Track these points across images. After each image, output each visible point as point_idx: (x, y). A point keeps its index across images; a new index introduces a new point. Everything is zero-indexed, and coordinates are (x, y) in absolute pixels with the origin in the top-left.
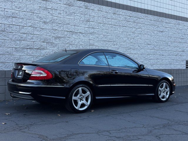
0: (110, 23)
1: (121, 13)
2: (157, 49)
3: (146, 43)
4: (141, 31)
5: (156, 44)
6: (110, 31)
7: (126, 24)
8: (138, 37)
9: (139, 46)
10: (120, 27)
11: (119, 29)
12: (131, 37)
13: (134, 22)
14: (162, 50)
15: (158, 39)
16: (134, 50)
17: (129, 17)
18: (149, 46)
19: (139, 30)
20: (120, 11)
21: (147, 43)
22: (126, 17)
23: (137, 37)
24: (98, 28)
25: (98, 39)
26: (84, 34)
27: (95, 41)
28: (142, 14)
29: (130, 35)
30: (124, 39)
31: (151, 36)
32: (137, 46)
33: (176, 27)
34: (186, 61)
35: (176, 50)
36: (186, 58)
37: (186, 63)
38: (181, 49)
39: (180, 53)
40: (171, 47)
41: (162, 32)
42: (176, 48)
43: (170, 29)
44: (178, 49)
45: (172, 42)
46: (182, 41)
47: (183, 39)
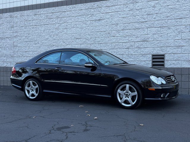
0: (31, 24)
1: (42, 13)
2: (91, 43)
3: (73, 38)
4: (67, 26)
5: (88, 37)
6: (31, 32)
7: (48, 21)
8: (63, 33)
9: (64, 42)
11: (40, 28)
12: (54, 34)
13: (58, 17)
14: (100, 43)
15: (93, 31)
17: (51, 14)
18: (77, 40)
19: (63, 25)
20: (41, 10)
21: (75, 37)
22: (48, 14)
23: (61, 32)
24: (20, 31)
25: (20, 41)
26: (10, 38)
27: (18, 43)
28: (68, 6)
30: (46, 37)
31: (82, 28)
32: (62, 42)
33: (128, 8)
34: (153, 56)
35: (128, 41)
36: (152, 51)
37: (153, 58)
38: (139, 38)
39: (138, 44)
40: (118, 37)
41: (99, 20)
42: (127, 38)
43: (116, 13)
44: (132, 38)
45: (118, 31)
46: (143, 25)
47: (144, 23)
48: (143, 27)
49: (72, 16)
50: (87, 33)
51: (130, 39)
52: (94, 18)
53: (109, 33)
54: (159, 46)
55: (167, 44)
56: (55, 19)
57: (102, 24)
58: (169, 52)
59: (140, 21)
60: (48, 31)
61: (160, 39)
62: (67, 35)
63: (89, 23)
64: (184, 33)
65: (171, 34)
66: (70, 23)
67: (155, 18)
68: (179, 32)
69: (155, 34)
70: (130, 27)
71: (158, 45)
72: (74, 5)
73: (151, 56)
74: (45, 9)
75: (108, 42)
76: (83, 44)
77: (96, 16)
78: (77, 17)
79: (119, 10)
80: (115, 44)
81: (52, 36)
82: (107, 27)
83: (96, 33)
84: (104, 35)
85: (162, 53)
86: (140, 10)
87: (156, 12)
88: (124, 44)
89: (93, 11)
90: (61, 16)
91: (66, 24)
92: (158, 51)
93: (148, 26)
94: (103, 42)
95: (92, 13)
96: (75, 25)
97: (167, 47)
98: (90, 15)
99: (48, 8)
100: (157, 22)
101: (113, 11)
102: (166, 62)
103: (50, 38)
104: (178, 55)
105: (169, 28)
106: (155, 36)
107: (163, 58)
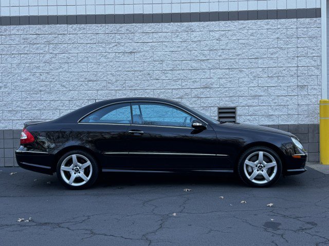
1: (13, 32)
2: (116, 89)
3: (82, 80)
4: (69, 58)
5: (112, 78)
7: (27, 49)
8: (61, 70)
9: (64, 86)
10: (13, 56)
12: (40, 71)
13: (49, 43)
14: (134, 88)
15: (120, 69)
16: (50, 93)
17: (35, 36)
18: (90, 84)
19: (61, 56)
20: (12, 28)
21: (86, 79)
22: (27, 36)
23: (57, 69)
28: (71, 26)
29: (38, 67)
30: (24, 76)
31: (99, 64)
32: (58, 86)
33: (179, 38)
34: (219, 109)
35: (180, 87)
36: (218, 102)
37: (220, 113)
38: (199, 84)
39: (196, 93)
40: (164, 81)
41: (131, 53)
42: (180, 82)
43: (159, 43)
44: (186, 83)
45: (164, 72)
46: (204, 65)
47: (205, 61)
48: (203, 67)
49: (79, 42)
50: (110, 73)
51: (183, 84)
52: (122, 49)
53: (149, 74)
54: (228, 96)
55: (239, 93)
56: (43, 46)
57: (136, 59)
58: (242, 104)
59: (199, 58)
60: (27, 65)
61: (229, 85)
62: (68, 75)
63: (111, 56)
64: (261, 79)
65: (243, 79)
66: (76, 55)
67: (220, 56)
68: (255, 77)
69: (221, 78)
70: (183, 67)
71: (227, 94)
72: (83, 25)
73: (216, 109)
74: (22, 27)
75: (147, 88)
76: (102, 90)
77: (126, 46)
78: (88, 45)
79: (164, 40)
80: (159, 91)
81: (38, 75)
82: (145, 64)
83: (125, 73)
84: (140, 77)
85: (232, 105)
86: (198, 43)
87: (222, 47)
88: (174, 92)
89: (119, 37)
90: (56, 42)
91: (66, 55)
92: (227, 103)
93: (210, 66)
94: (138, 88)
95: (117, 41)
96: (86, 59)
97: (239, 96)
98: (114, 44)
99: (28, 26)
100: (224, 61)
101: (154, 40)
102: (238, 118)
103: (31, 77)
104: (254, 108)
105: (241, 71)
106: (222, 81)
107: (234, 113)
